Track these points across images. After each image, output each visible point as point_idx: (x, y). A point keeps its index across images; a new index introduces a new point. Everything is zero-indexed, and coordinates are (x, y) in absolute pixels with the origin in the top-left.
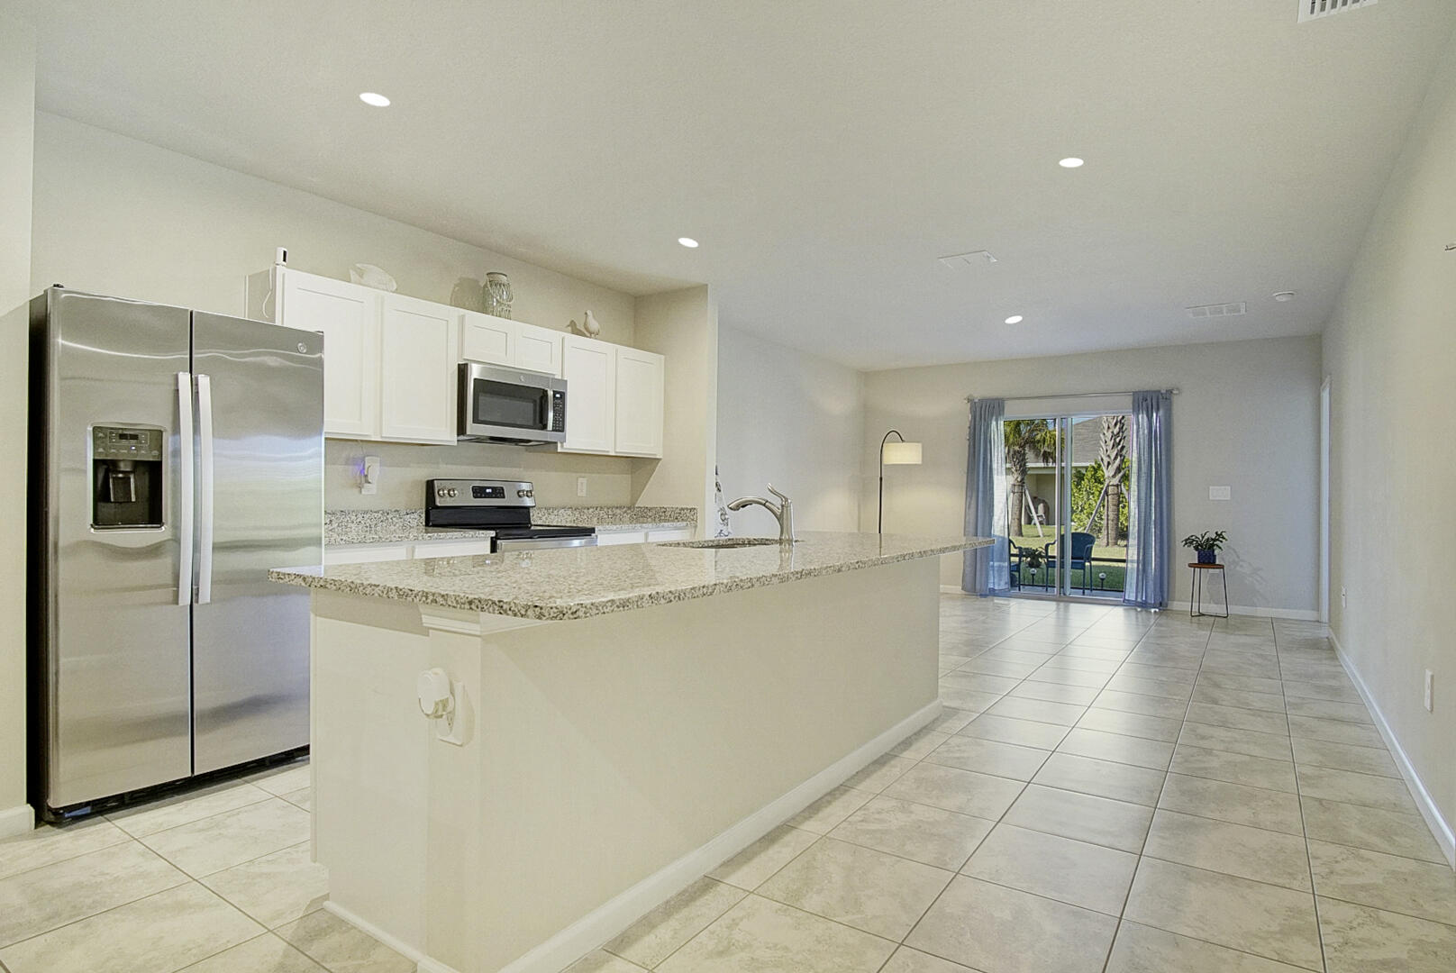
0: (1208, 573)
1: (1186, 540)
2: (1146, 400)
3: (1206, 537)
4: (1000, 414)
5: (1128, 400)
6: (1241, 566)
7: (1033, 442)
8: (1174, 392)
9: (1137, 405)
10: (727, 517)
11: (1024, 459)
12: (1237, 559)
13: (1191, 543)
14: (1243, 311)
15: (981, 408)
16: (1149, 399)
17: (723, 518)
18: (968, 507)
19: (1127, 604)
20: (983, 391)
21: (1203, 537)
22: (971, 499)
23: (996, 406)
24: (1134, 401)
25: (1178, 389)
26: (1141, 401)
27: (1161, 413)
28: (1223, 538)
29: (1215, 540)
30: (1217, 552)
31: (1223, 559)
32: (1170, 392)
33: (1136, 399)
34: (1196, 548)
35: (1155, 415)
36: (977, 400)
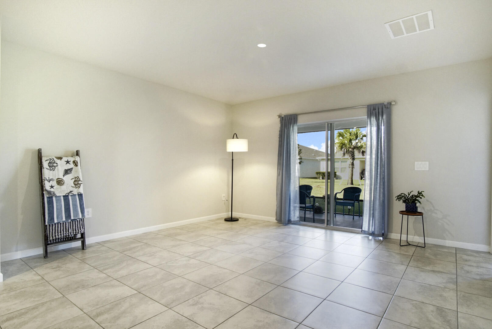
0: (412, 218)
1: (398, 196)
2: (375, 109)
3: (411, 195)
4: (294, 123)
5: (365, 110)
6: (436, 213)
7: (357, 147)
8: (393, 103)
9: (370, 113)
10: (80, 182)
11: (353, 154)
12: (433, 209)
13: (401, 198)
14: (432, 27)
15: (285, 120)
16: (377, 110)
17: (76, 183)
18: (278, 175)
19: (363, 232)
20: (287, 111)
21: (409, 195)
22: (280, 169)
23: (293, 118)
24: (368, 111)
25: (394, 101)
26: (372, 110)
27: (384, 117)
28: (422, 196)
29: (417, 196)
30: (418, 205)
31: (424, 208)
32: (390, 104)
33: (369, 109)
34: (404, 202)
35: (381, 119)
36: (283, 116)
